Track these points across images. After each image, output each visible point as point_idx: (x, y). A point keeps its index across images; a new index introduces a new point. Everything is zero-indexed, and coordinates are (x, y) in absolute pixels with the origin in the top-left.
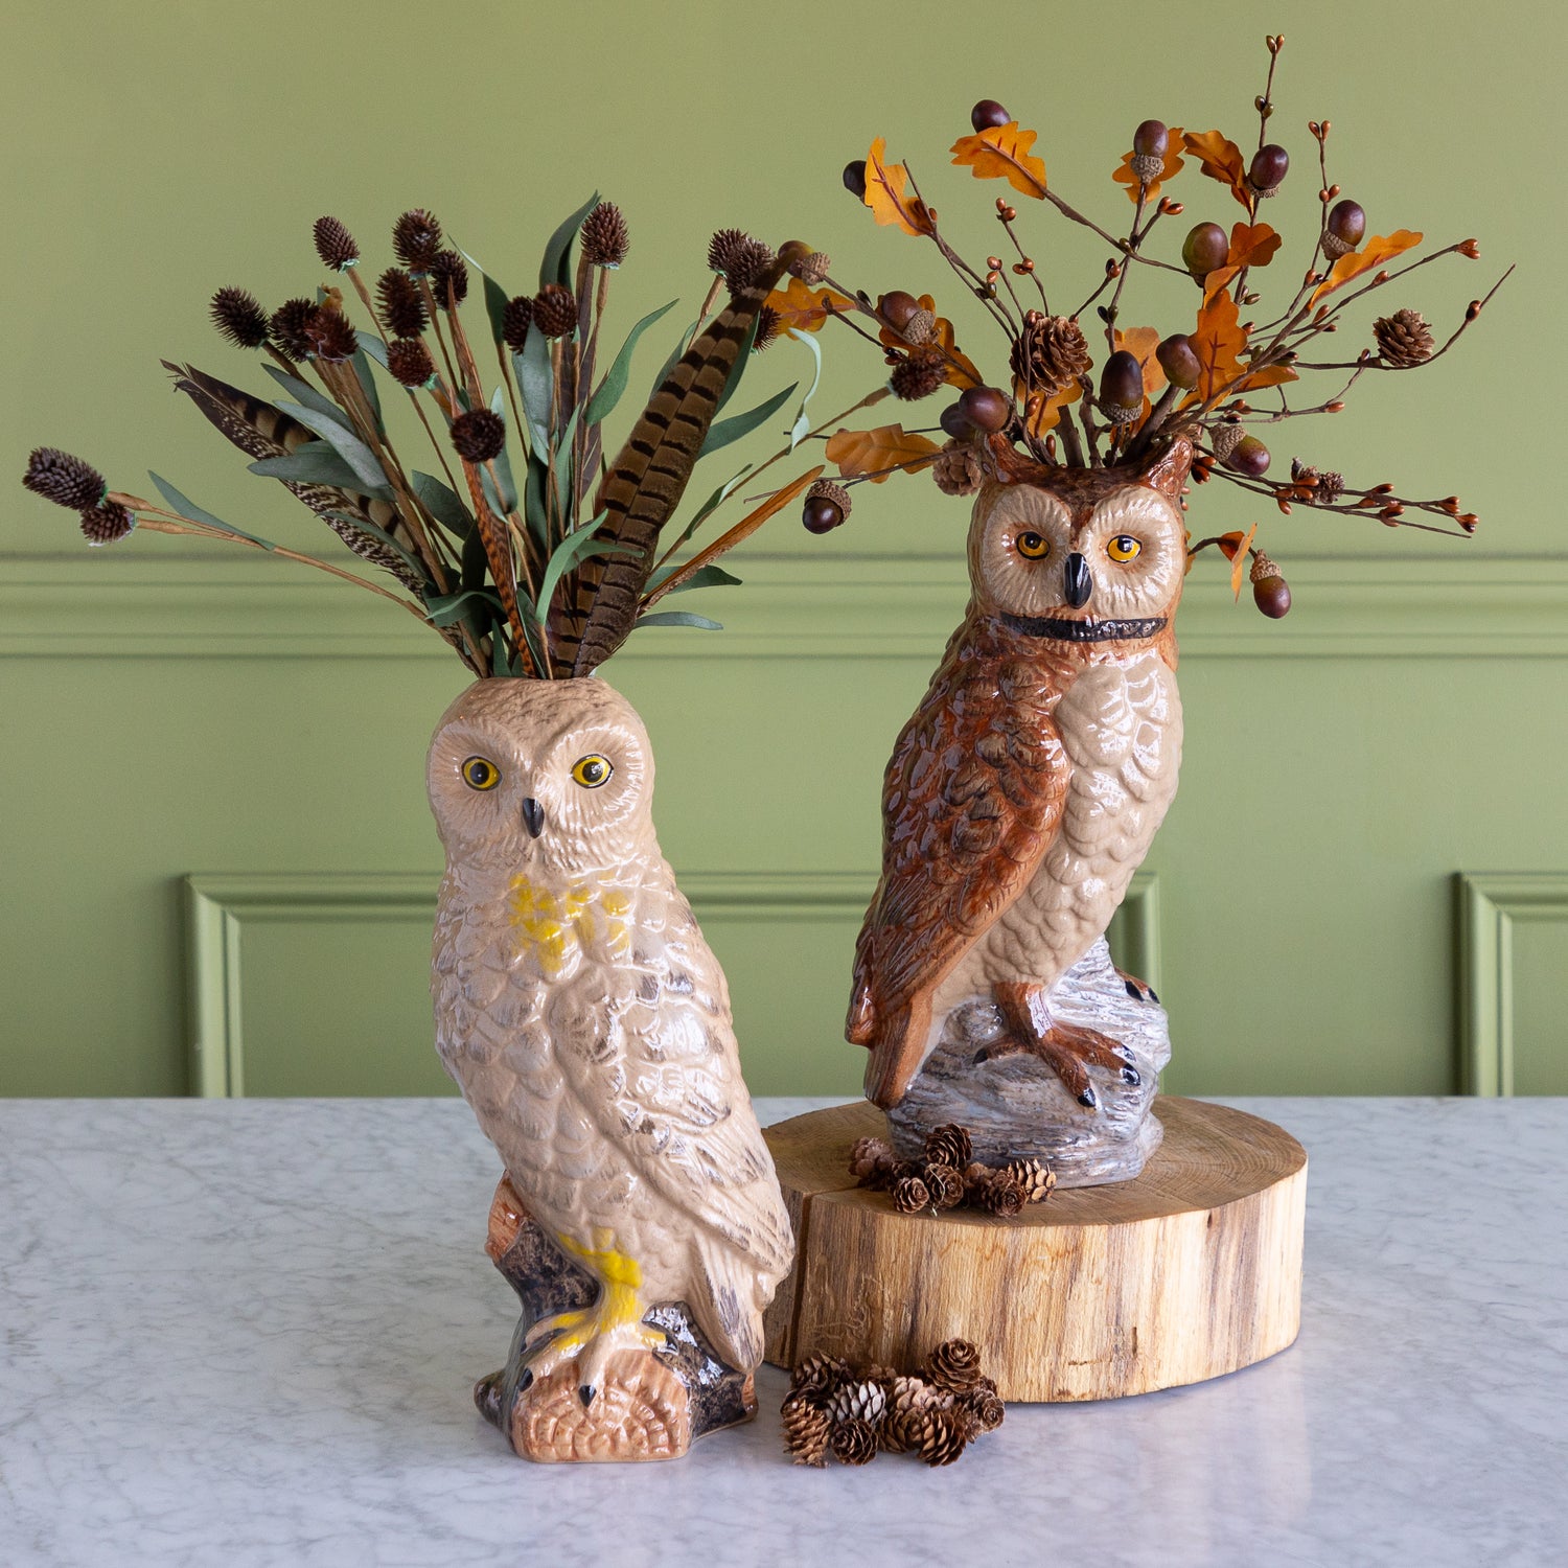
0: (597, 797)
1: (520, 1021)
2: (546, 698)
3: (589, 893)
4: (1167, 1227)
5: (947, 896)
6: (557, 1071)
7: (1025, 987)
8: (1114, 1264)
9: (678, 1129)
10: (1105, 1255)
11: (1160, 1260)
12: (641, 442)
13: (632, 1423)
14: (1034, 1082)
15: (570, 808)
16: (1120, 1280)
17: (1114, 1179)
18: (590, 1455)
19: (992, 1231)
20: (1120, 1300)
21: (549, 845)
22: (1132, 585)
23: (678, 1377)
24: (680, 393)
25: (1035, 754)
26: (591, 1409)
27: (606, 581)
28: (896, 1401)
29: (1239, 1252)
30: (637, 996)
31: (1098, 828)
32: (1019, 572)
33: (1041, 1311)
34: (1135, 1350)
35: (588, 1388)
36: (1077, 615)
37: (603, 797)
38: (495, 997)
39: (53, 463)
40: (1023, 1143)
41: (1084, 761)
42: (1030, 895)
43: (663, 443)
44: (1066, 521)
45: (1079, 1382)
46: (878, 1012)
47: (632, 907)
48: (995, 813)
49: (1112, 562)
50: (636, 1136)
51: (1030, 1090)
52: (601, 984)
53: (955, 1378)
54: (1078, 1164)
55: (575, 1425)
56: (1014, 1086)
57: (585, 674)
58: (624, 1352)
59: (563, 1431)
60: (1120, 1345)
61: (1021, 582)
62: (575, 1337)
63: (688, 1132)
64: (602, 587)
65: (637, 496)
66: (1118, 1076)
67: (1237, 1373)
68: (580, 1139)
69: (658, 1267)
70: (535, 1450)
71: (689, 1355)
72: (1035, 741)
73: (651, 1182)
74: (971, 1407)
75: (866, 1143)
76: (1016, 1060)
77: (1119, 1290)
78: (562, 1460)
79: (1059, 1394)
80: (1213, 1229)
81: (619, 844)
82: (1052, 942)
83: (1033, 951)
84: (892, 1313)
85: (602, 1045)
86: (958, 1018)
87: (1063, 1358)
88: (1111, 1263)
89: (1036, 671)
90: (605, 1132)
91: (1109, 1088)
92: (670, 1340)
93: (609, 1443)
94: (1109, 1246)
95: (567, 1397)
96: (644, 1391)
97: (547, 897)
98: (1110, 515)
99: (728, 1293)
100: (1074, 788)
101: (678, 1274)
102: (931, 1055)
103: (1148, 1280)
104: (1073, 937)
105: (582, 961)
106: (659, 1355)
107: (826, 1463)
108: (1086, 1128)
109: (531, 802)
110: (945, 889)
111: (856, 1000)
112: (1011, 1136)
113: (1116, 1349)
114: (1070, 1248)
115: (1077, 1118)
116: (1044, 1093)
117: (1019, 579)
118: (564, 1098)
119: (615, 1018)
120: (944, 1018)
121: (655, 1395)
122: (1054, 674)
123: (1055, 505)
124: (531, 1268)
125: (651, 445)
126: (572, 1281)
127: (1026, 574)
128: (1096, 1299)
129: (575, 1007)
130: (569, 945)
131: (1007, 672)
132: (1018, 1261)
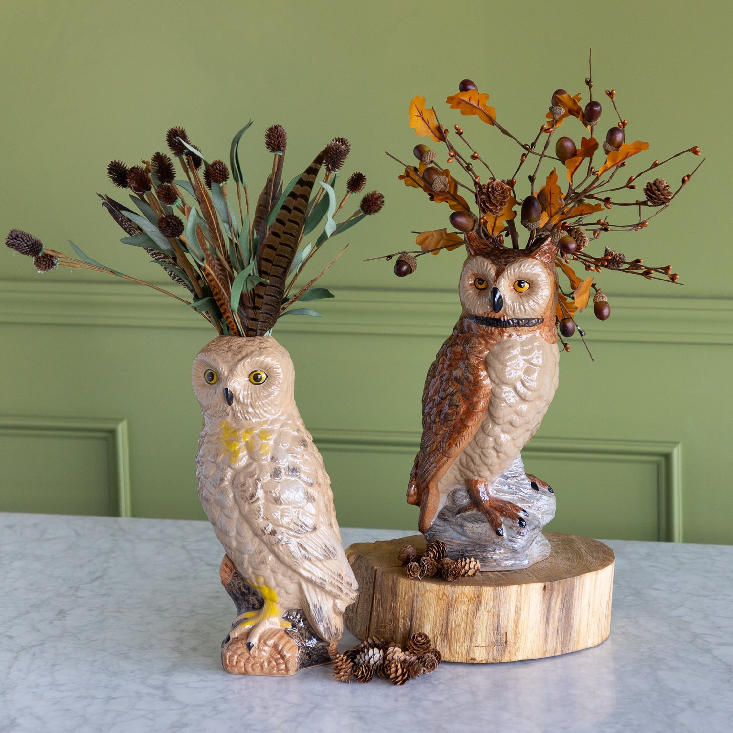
0: (259, 388)
1: (219, 484)
2: (239, 345)
3: (253, 431)
4: (523, 589)
5: (439, 439)
6: (235, 507)
7: (477, 482)
8: (496, 604)
9: (289, 534)
10: (492, 600)
11: (519, 604)
12: (275, 232)
13: (270, 659)
14: (478, 524)
15: (246, 393)
16: (499, 612)
17: (514, 568)
18: (252, 672)
19: (442, 587)
20: (499, 620)
21: (236, 408)
22: (523, 303)
23: (295, 642)
24: (289, 211)
25: (474, 377)
26: (252, 651)
27: (266, 293)
28: (386, 658)
29: (562, 603)
30: (271, 476)
31: (504, 412)
32: (474, 295)
33: (463, 623)
34: (506, 643)
35: (250, 643)
36: (497, 316)
37: (262, 388)
38: (211, 473)
39: (17, 236)
40: (471, 550)
41: (497, 381)
42: (475, 440)
43: (284, 232)
44: (493, 273)
45: (480, 655)
46: (418, 491)
47: (273, 437)
48: (457, 404)
49: (516, 292)
50: (268, 536)
51: (476, 527)
52: (255, 470)
53: (418, 649)
54: (495, 561)
55: (245, 659)
56: (470, 525)
57: (262, 335)
58: (271, 629)
59: (240, 661)
60: (499, 640)
61: (474, 300)
62: (250, 621)
63: (293, 536)
64: (265, 296)
65: (276, 256)
66: (515, 523)
67: (562, 656)
68: (245, 536)
69: (285, 594)
70: (229, 668)
71: (303, 632)
72: (474, 371)
73: (277, 556)
74: (422, 662)
75: (406, 547)
76: (473, 514)
77: (499, 616)
78: (240, 673)
79: (471, 659)
80: (546, 592)
81: (269, 410)
82: (485, 462)
83: (478, 466)
84: (402, 620)
85: (252, 496)
86: (452, 494)
87: (473, 644)
88: (495, 603)
89: (479, 340)
90: (256, 534)
91: (510, 528)
92: (294, 626)
93: (260, 668)
94: (494, 596)
95: (241, 646)
96: (275, 646)
97: (236, 431)
98: (512, 271)
99: (318, 607)
100: (492, 393)
101: (295, 597)
102: (441, 511)
103: (512, 611)
104: (496, 460)
105: (248, 460)
106: (288, 632)
107: (350, 681)
108: (499, 545)
109: (227, 389)
110: (439, 437)
111: (410, 486)
112: (467, 547)
113: (497, 642)
114: (476, 596)
115: (496, 541)
116: (482, 529)
117: (473, 298)
118: (239, 519)
119: (259, 485)
120: (446, 494)
121: (280, 648)
122: (487, 342)
123: (488, 265)
124: (237, 592)
125: (279, 234)
126: (254, 598)
127: (477, 297)
128: (488, 619)
129: (242, 479)
130: (242, 452)
131: (467, 341)
132: (454, 600)
